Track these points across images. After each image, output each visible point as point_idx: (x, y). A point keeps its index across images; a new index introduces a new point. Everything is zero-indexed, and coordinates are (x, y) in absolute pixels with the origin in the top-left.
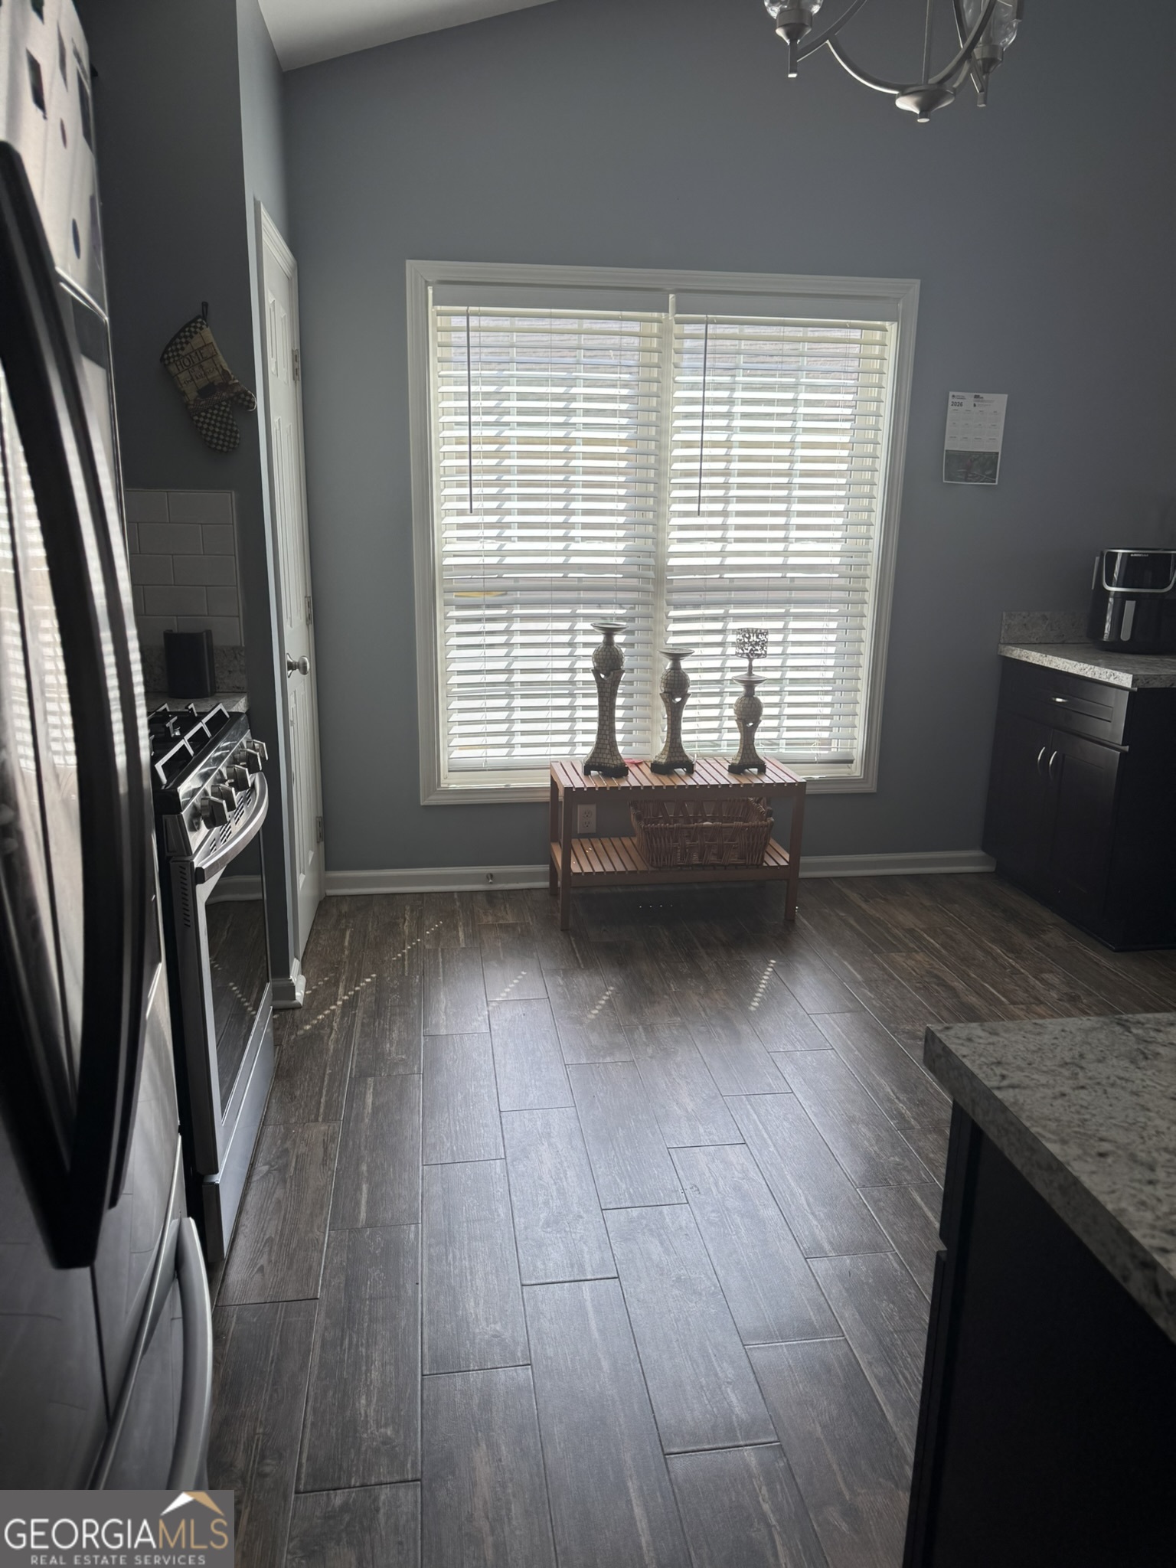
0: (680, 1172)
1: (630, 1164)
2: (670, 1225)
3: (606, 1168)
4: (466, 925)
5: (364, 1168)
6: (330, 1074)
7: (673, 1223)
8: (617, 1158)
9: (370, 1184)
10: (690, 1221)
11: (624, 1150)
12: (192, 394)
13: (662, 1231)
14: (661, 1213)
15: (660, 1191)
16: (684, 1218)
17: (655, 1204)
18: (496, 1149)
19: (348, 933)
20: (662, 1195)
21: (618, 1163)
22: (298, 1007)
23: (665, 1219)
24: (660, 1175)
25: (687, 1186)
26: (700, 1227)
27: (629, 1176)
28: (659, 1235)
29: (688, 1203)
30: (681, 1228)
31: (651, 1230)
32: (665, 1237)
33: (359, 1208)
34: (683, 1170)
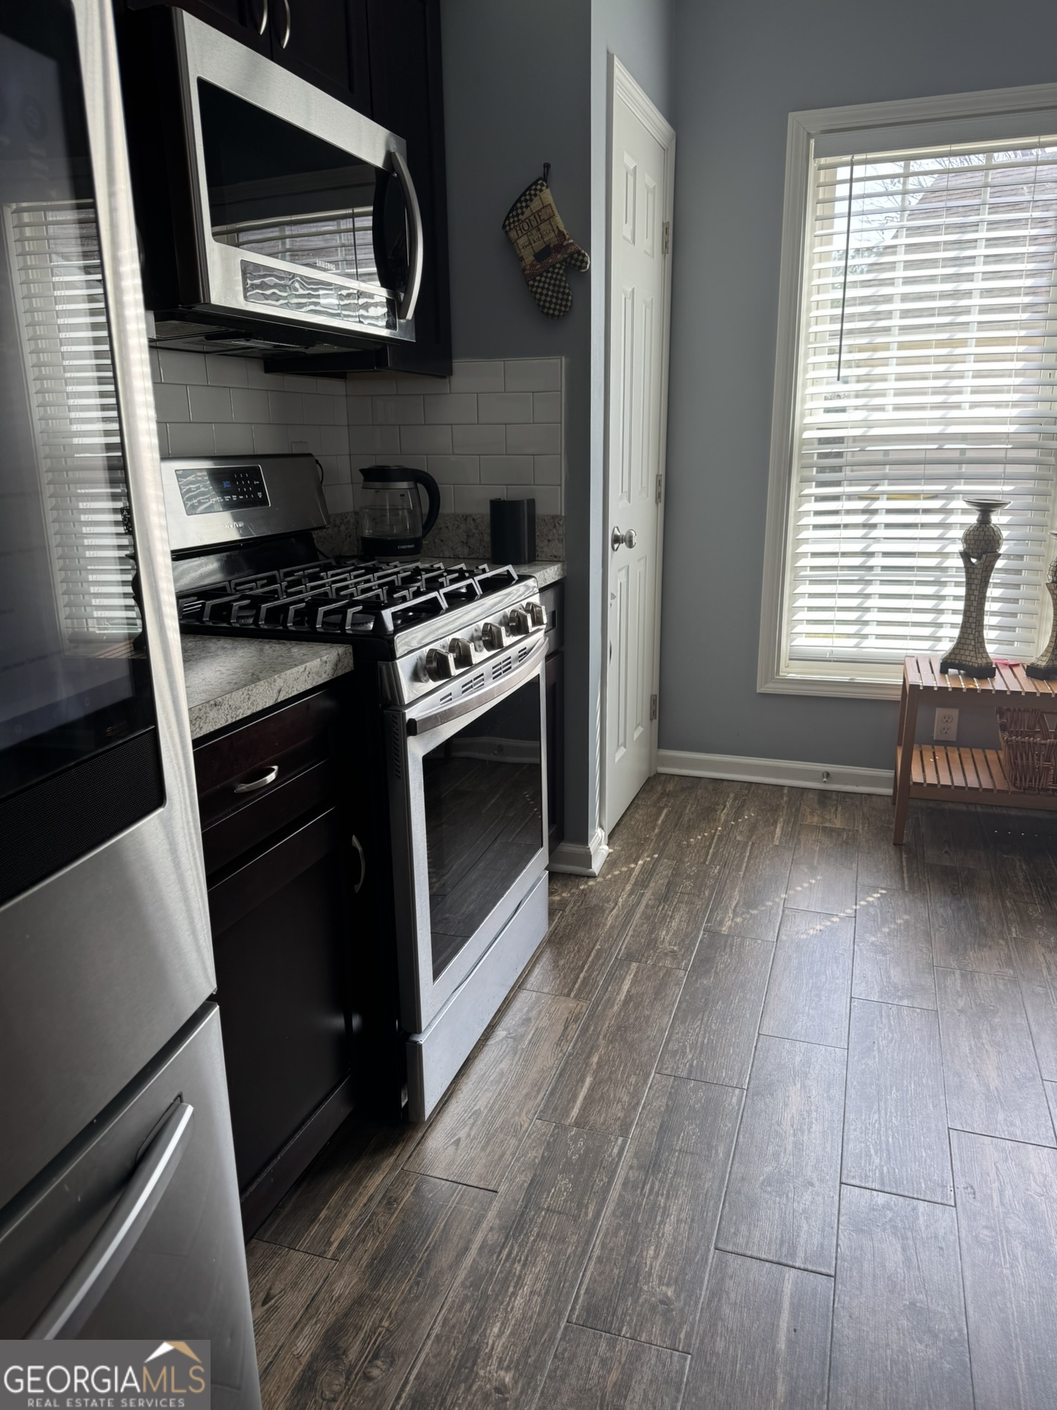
0: (956, 1163)
1: (893, 1136)
2: (923, 1228)
3: (861, 1133)
4: (786, 822)
5: (595, 1059)
6: (598, 951)
7: (927, 1227)
8: (880, 1123)
9: (594, 1079)
10: (951, 1232)
11: (891, 1116)
12: (529, 258)
13: (909, 1234)
14: (914, 1209)
15: (922, 1181)
16: (944, 1224)
17: (910, 1195)
18: (740, 1075)
19: (665, 811)
20: (923, 1186)
21: (879, 1130)
22: (593, 876)
23: (918, 1218)
24: (928, 1160)
25: (960, 1183)
26: (963, 1243)
27: (888, 1151)
28: (904, 1238)
29: (955, 1206)
30: (936, 1237)
31: (895, 1227)
32: (911, 1242)
33: (575, 1102)
34: (961, 1161)
